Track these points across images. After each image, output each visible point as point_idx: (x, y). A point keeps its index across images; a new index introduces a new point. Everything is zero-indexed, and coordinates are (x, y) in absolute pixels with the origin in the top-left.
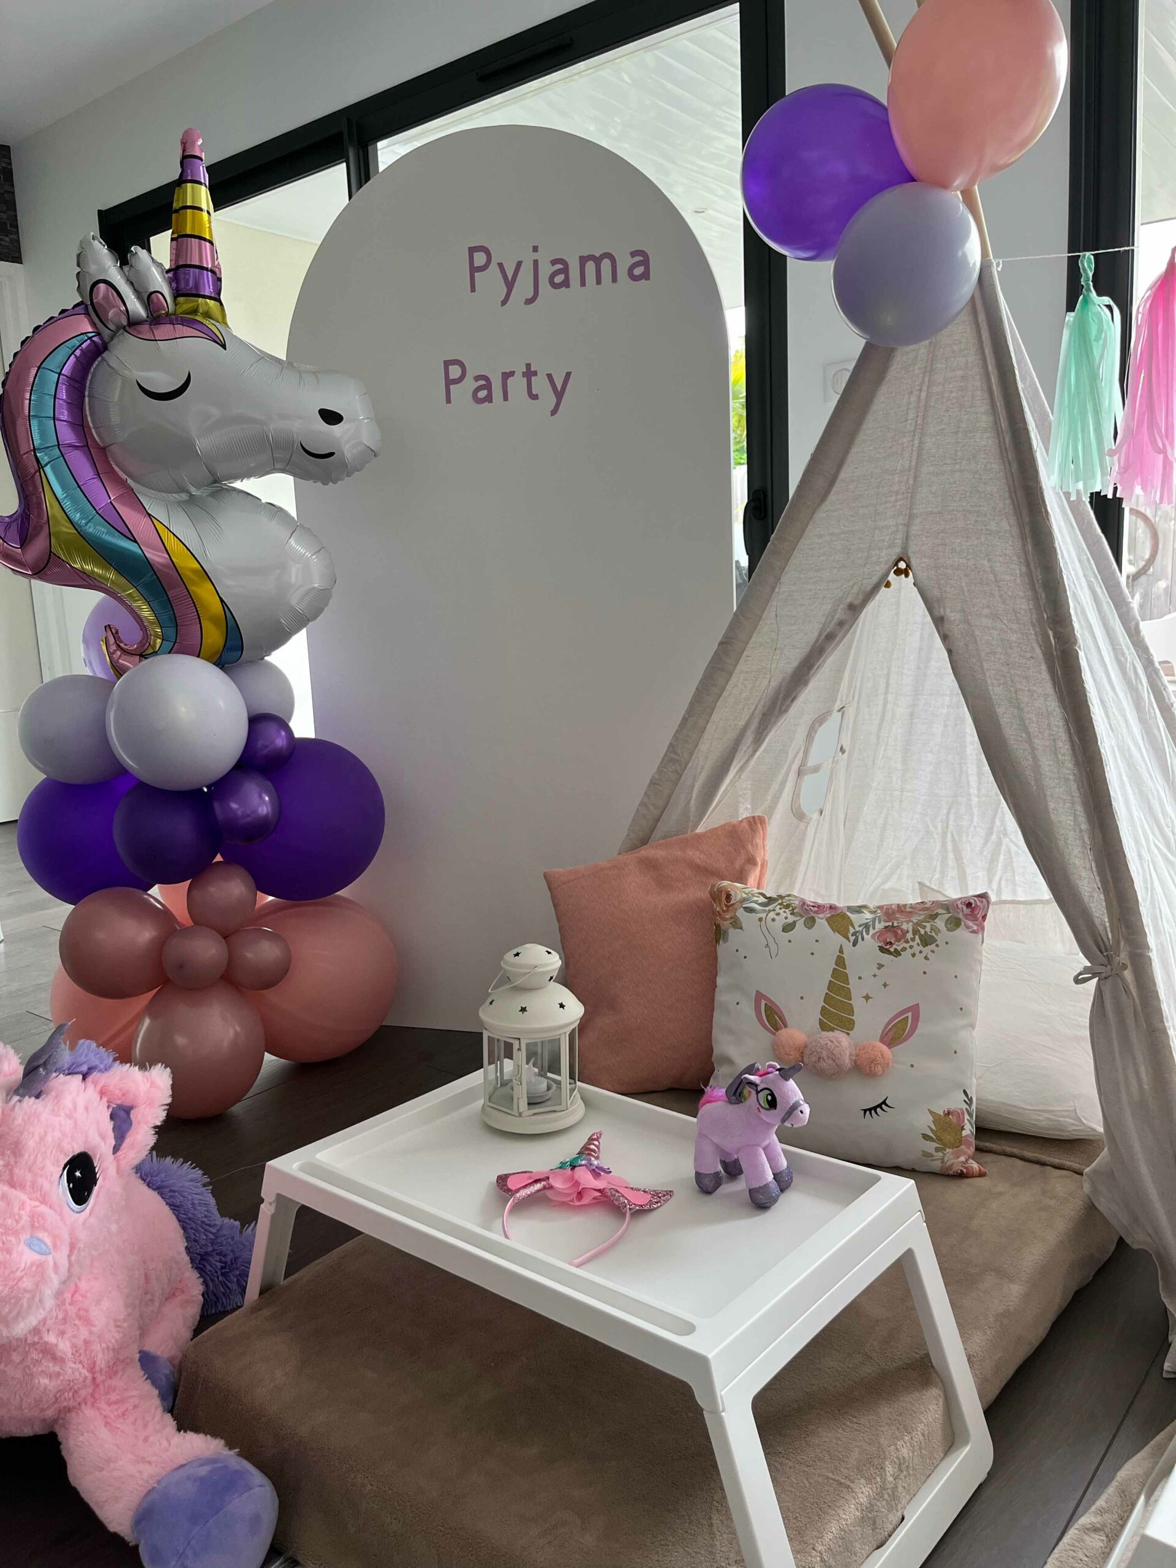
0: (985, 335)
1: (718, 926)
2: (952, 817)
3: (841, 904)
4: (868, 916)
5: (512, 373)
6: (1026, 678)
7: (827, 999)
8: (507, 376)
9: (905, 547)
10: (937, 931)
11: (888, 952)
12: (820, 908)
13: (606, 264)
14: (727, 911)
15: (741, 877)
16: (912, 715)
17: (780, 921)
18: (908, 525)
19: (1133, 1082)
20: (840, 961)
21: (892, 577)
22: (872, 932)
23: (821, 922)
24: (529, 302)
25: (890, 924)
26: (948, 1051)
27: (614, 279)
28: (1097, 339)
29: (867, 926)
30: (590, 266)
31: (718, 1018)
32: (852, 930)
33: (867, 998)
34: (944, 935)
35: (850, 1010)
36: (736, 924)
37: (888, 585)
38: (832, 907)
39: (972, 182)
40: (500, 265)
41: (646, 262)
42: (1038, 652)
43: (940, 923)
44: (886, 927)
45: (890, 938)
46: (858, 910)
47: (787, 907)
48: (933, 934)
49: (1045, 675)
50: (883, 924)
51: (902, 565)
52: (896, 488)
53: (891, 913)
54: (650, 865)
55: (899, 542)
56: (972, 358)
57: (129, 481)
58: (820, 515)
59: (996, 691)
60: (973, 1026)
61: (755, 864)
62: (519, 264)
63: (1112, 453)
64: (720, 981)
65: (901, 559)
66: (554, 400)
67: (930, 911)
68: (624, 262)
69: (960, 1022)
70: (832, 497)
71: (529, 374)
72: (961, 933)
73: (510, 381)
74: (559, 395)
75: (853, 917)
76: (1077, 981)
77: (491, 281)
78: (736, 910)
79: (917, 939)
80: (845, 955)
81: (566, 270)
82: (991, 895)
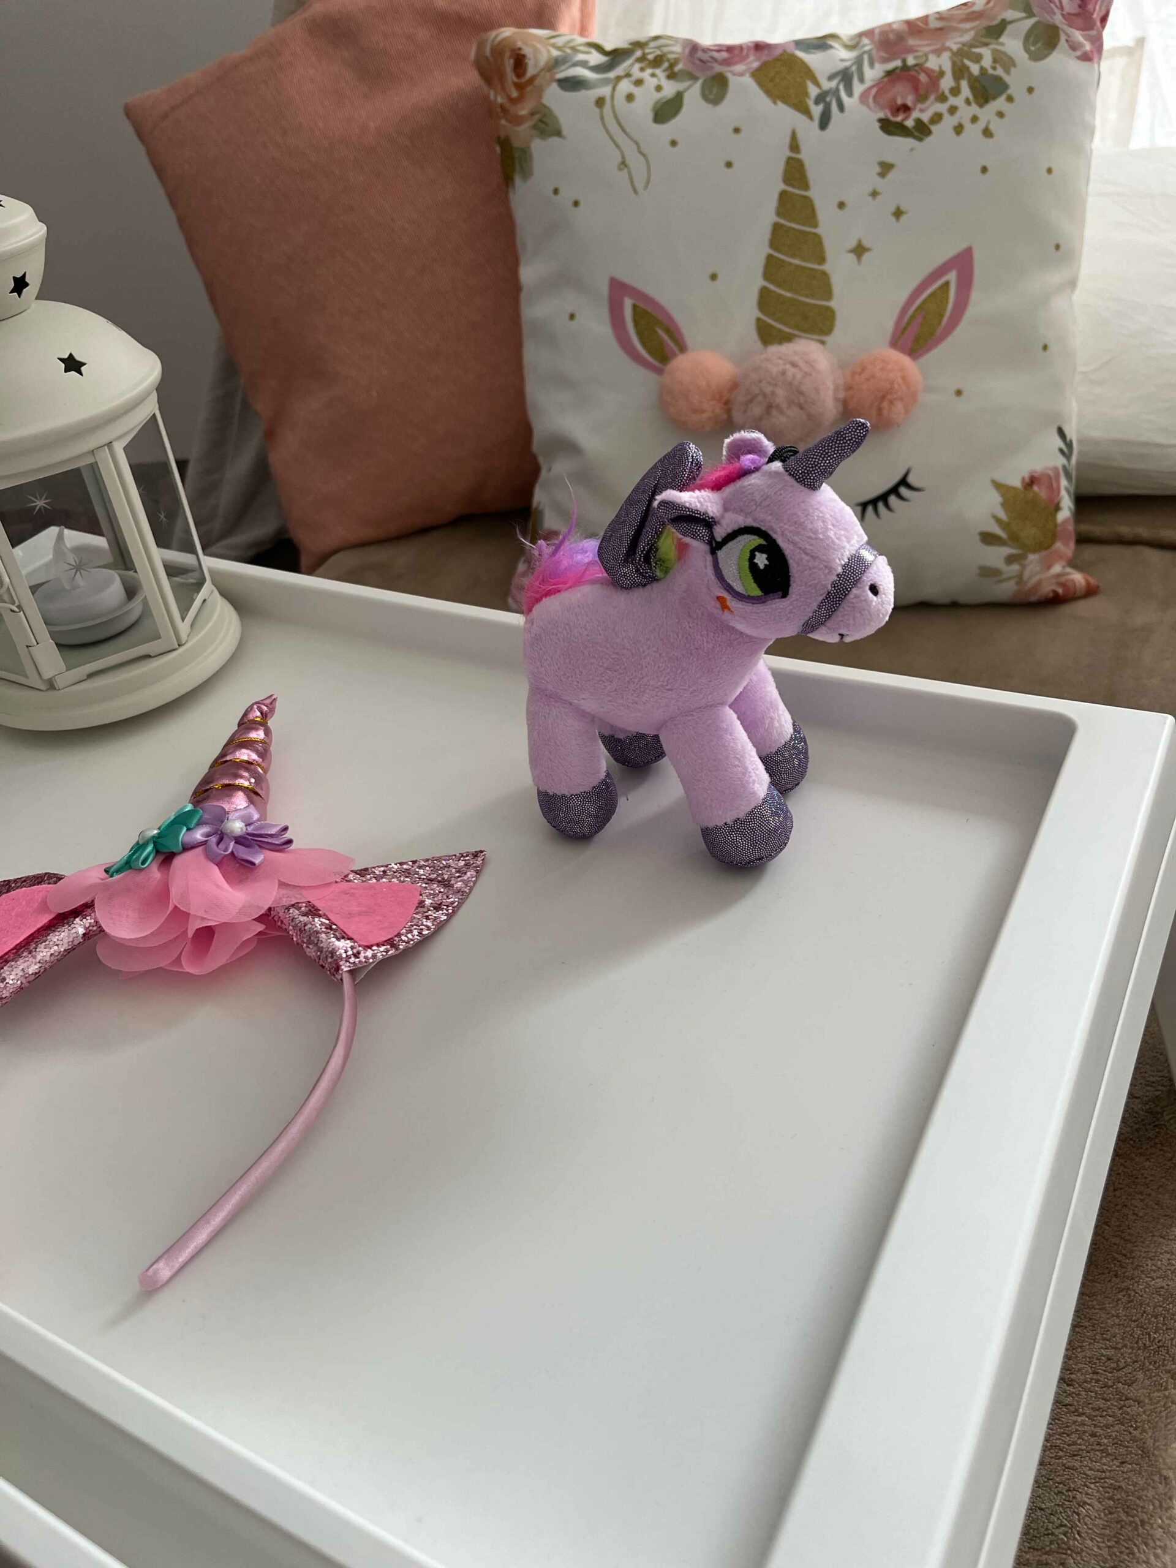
1: (505, 144)
3: (778, 36)
4: (842, 55)
7: (772, 269)
10: (1004, 61)
11: (901, 130)
12: (734, 53)
14: (521, 99)
15: (541, 18)
17: (647, 98)
20: (794, 172)
22: (858, 88)
23: (742, 84)
25: (898, 63)
26: (1030, 345)
29: (845, 77)
31: (533, 355)
32: (813, 91)
33: (859, 250)
34: (1023, 71)
35: (823, 285)
36: (547, 126)
38: (759, 47)
43: (1012, 44)
44: (889, 73)
45: (903, 94)
46: (821, 44)
47: (657, 62)
48: (1000, 72)
50: (881, 70)
64: (528, 274)
67: (987, 18)
69: (1056, 277)
72: (1060, 60)
75: (812, 59)
78: (540, 91)
79: (966, 91)
80: (804, 156)
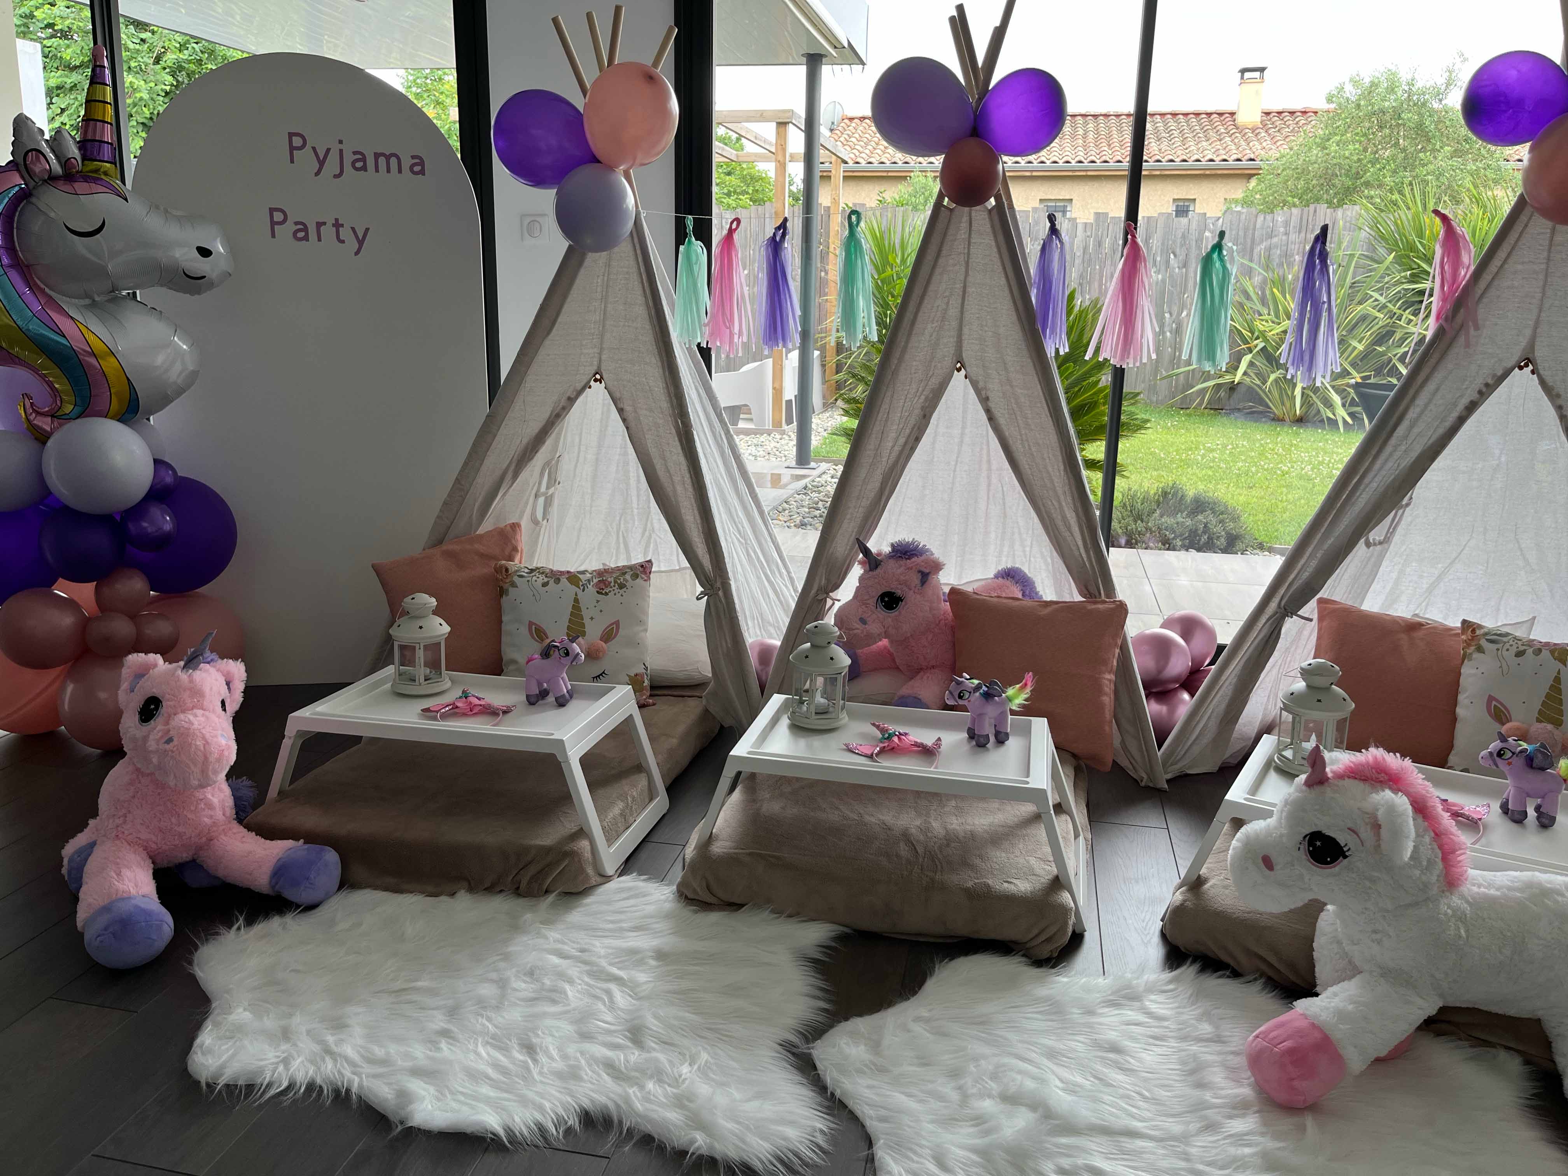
0: (639, 252)
1: (501, 588)
2: (622, 522)
3: (573, 570)
4: (588, 575)
5: (324, 223)
6: (668, 444)
7: (570, 621)
8: (319, 225)
9: (599, 367)
10: (627, 581)
11: (601, 593)
12: (562, 573)
13: (393, 160)
14: (507, 578)
15: (511, 558)
16: (597, 459)
17: (540, 581)
18: (600, 354)
19: (724, 644)
20: (576, 600)
21: (592, 383)
22: (592, 583)
23: (564, 580)
24: (336, 176)
25: (601, 579)
26: (635, 643)
27: (400, 171)
28: (696, 263)
29: (589, 581)
30: (382, 161)
31: (504, 639)
32: (581, 583)
33: (592, 618)
34: (630, 583)
35: (583, 625)
36: (513, 585)
37: (590, 387)
38: (568, 572)
39: (630, 168)
40: (314, 149)
41: (422, 163)
42: (674, 431)
43: (628, 577)
44: (599, 581)
45: (602, 586)
46: (583, 572)
47: (543, 573)
48: (624, 583)
49: (677, 443)
50: (597, 580)
51: (598, 377)
52: (593, 331)
53: (600, 573)
54: (450, 555)
55: (595, 363)
56: (632, 262)
57: (47, 290)
58: (547, 342)
59: (653, 451)
60: (646, 630)
61: (517, 551)
62: (328, 150)
63: (705, 325)
64: (504, 618)
65: (597, 373)
66: (357, 246)
67: (622, 571)
68: (407, 162)
69: (641, 628)
70: (554, 331)
71: (337, 225)
72: (639, 581)
73: (322, 228)
74: (361, 242)
75: (581, 576)
76: (698, 599)
77: (305, 157)
78: (512, 577)
79: (617, 586)
80: (578, 597)
81: (364, 159)
82: (653, 561)
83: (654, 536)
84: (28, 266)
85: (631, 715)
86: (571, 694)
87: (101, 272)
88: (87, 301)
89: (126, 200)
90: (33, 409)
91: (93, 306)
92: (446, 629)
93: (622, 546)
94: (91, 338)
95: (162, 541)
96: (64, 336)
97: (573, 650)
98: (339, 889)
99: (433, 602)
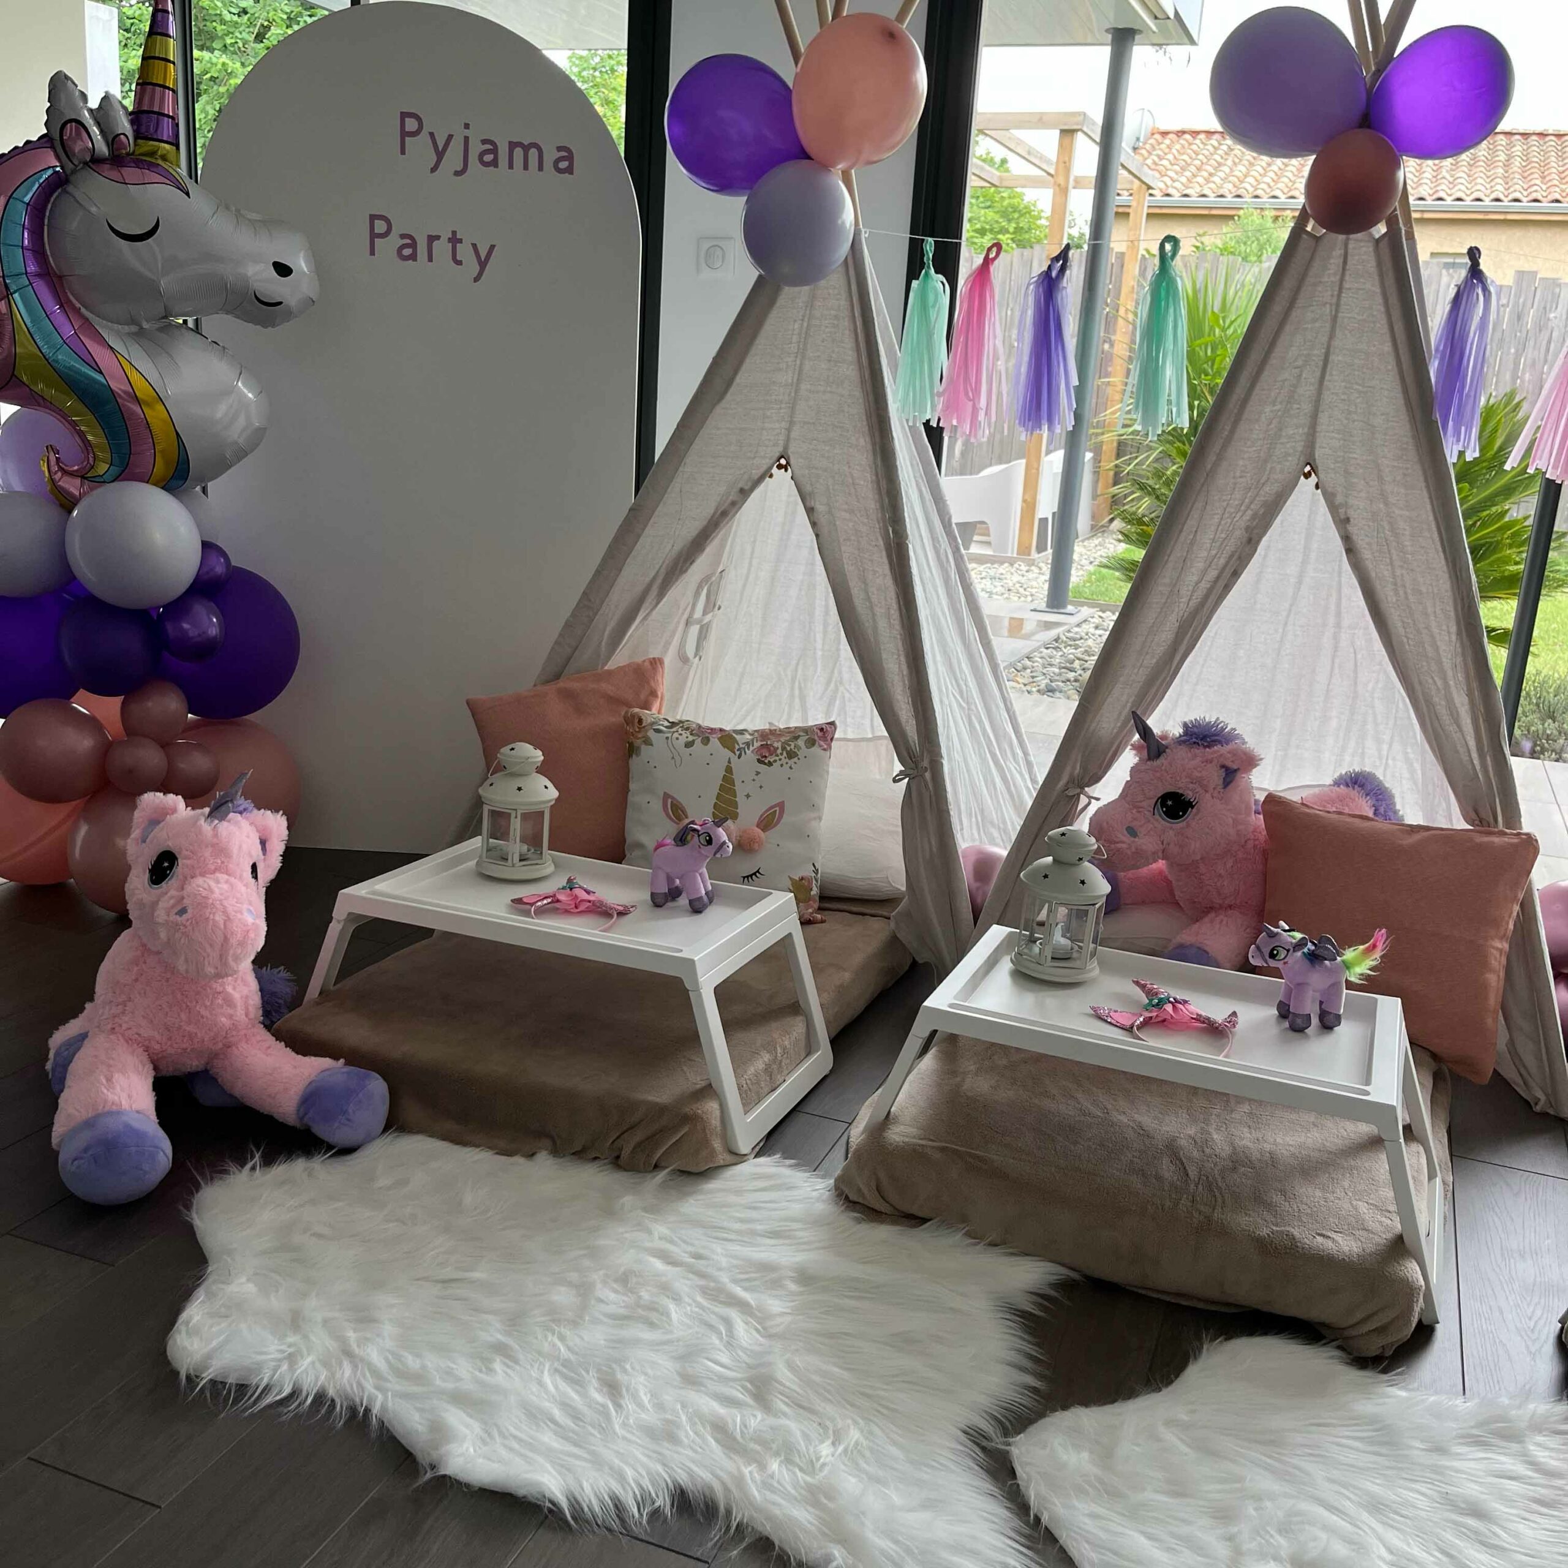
0: (854, 287)
1: (631, 745)
2: (800, 668)
3: (728, 728)
4: (748, 737)
5: (438, 238)
6: (872, 561)
7: (719, 797)
8: (432, 239)
9: (786, 448)
10: (799, 748)
11: (764, 763)
12: (713, 730)
13: (533, 153)
14: (639, 732)
15: (647, 706)
16: (773, 579)
17: (683, 739)
18: (789, 430)
19: (927, 847)
20: (729, 770)
21: (775, 470)
22: (751, 748)
23: (714, 741)
24: (457, 173)
25: (765, 742)
26: (803, 835)
27: (541, 168)
28: (934, 306)
29: (748, 744)
30: (518, 152)
31: (630, 813)
32: (737, 746)
33: (748, 796)
34: (803, 751)
35: (735, 805)
36: (648, 742)
37: (771, 476)
38: (721, 730)
39: (851, 167)
40: (432, 135)
41: (570, 158)
42: (881, 543)
43: (801, 742)
44: (762, 745)
45: (765, 752)
46: (741, 732)
47: (687, 729)
48: (796, 750)
49: (885, 560)
50: (759, 744)
51: (783, 462)
52: (781, 398)
53: (763, 735)
54: (568, 695)
55: (781, 443)
56: (844, 303)
58: (718, 410)
59: (849, 568)
60: (820, 819)
61: (656, 696)
62: (450, 137)
63: (939, 395)
64: (632, 786)
65: (782, 457)
67: (794, 734)
68: (550, 155)
69: (813, 815)
70: (728, 396)
71: (454, 240)
72: (815, 749)
73: (435, 243)
74: (483, 264)
75: (738, 737)
76: (895, 781)
77: (420, 148)
78: (647, 731)
79: (785, 754)
80: (732, 765)
81: (494, 151)
82: (837, 723)
83: (841, 689)
84: (60, 277)
85: (790, 935)
86: (711, 897)
87: (152, 290)
88: (134, 329)
89: (188, 194)
90: (60, 467)
91: (139, 335)
92: (553, 793)
93: (797, 700)
94: (134, 377)
95: (204, 649)
96: (101, 373)
97: (719, 838)
98: (385, 1130)
99: (538, 756)
